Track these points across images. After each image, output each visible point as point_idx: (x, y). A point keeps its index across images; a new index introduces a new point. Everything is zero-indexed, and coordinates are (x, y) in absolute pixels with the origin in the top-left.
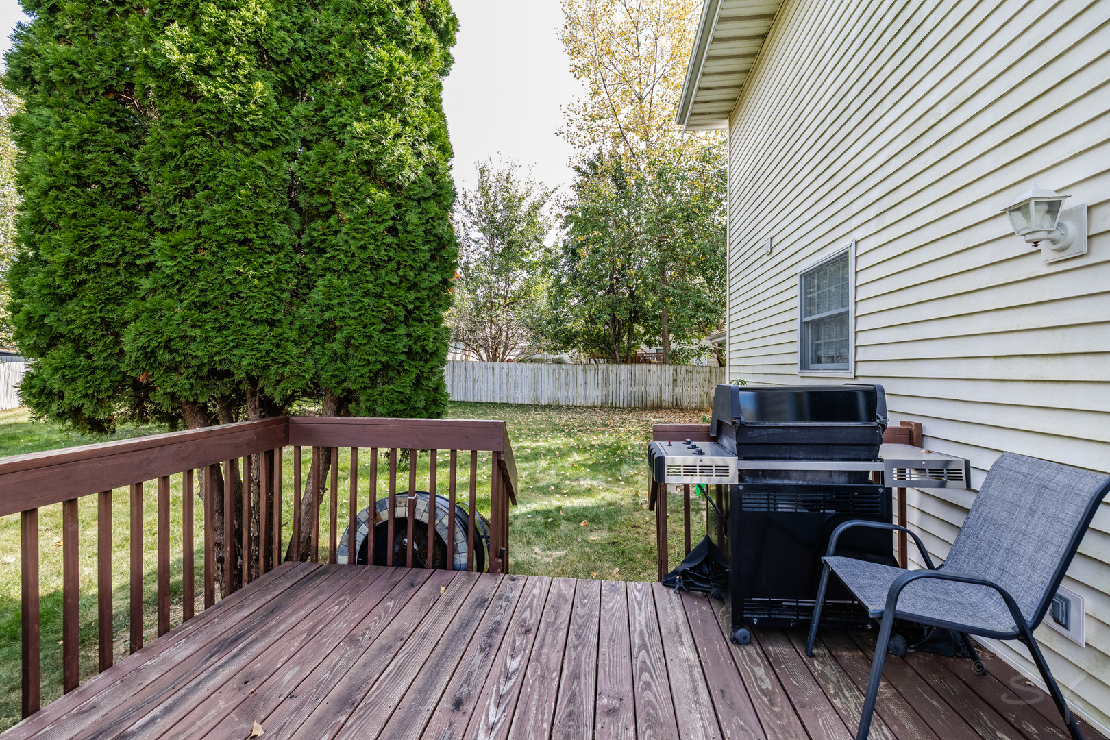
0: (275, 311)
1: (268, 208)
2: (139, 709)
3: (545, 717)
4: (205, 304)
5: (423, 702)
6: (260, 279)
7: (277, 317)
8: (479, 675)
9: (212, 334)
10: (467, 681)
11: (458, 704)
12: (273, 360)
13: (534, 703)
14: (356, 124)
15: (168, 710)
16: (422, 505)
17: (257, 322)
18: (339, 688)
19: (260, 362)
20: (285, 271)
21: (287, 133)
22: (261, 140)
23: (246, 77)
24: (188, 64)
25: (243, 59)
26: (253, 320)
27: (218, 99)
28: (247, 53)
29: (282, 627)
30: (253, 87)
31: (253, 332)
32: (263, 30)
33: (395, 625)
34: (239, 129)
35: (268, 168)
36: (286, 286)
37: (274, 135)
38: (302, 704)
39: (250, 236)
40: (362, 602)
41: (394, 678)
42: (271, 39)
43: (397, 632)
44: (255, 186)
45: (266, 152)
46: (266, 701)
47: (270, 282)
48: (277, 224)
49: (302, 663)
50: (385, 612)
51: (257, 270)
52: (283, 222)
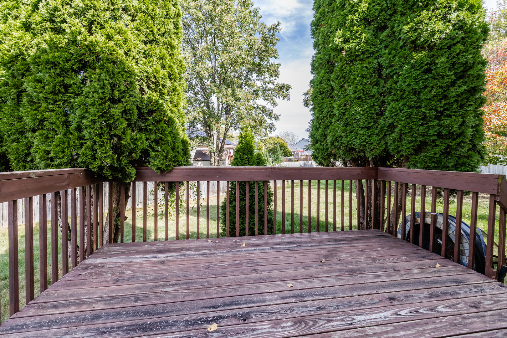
0: (369, 123)
1: (368, 82)
2: (307, 243)
3: (432, 334)
4: (348, 124)
5: (379, 289)
6: (363, 111)
7: (370, 125)
8: (415, 299)
9: (348, 134)
10: (406, 297)
11: (392, 299)
12: (367, 143)
13: (433, 326)
14: (405, 27)
15: (312, 246)
16: (440, 220)
17: (363, 128)
18: (355, 267)
19: (362, 144)
20: (374, 105)
21: (377, 47)
22: (366, 56)
23: (360, 34)
24: (341, 42)
25: (359, 28)
26: (361, 127)
27: (350, 49)
28: (360, 25)
29: (356, 245)
30: (362, 37)
31: (361, 132)
32: (366, 12)
33: (397, 264)
34: (358, 56)
35: (368, 66)
36: (373, 112)
37: (371, 51)
38: (340, 264)
39: (360, 95)
40: (391, 252)
41: (376, 276)
42: (370, 13)
43: (395, 266)
44: (362, 75)
45: (368, 59)
46: (332, 257)
47: (367, 111)
48: (371, 87)
49: (351, 255)
50: (398, 259)
51: (362, 108)
52: (375, 85)
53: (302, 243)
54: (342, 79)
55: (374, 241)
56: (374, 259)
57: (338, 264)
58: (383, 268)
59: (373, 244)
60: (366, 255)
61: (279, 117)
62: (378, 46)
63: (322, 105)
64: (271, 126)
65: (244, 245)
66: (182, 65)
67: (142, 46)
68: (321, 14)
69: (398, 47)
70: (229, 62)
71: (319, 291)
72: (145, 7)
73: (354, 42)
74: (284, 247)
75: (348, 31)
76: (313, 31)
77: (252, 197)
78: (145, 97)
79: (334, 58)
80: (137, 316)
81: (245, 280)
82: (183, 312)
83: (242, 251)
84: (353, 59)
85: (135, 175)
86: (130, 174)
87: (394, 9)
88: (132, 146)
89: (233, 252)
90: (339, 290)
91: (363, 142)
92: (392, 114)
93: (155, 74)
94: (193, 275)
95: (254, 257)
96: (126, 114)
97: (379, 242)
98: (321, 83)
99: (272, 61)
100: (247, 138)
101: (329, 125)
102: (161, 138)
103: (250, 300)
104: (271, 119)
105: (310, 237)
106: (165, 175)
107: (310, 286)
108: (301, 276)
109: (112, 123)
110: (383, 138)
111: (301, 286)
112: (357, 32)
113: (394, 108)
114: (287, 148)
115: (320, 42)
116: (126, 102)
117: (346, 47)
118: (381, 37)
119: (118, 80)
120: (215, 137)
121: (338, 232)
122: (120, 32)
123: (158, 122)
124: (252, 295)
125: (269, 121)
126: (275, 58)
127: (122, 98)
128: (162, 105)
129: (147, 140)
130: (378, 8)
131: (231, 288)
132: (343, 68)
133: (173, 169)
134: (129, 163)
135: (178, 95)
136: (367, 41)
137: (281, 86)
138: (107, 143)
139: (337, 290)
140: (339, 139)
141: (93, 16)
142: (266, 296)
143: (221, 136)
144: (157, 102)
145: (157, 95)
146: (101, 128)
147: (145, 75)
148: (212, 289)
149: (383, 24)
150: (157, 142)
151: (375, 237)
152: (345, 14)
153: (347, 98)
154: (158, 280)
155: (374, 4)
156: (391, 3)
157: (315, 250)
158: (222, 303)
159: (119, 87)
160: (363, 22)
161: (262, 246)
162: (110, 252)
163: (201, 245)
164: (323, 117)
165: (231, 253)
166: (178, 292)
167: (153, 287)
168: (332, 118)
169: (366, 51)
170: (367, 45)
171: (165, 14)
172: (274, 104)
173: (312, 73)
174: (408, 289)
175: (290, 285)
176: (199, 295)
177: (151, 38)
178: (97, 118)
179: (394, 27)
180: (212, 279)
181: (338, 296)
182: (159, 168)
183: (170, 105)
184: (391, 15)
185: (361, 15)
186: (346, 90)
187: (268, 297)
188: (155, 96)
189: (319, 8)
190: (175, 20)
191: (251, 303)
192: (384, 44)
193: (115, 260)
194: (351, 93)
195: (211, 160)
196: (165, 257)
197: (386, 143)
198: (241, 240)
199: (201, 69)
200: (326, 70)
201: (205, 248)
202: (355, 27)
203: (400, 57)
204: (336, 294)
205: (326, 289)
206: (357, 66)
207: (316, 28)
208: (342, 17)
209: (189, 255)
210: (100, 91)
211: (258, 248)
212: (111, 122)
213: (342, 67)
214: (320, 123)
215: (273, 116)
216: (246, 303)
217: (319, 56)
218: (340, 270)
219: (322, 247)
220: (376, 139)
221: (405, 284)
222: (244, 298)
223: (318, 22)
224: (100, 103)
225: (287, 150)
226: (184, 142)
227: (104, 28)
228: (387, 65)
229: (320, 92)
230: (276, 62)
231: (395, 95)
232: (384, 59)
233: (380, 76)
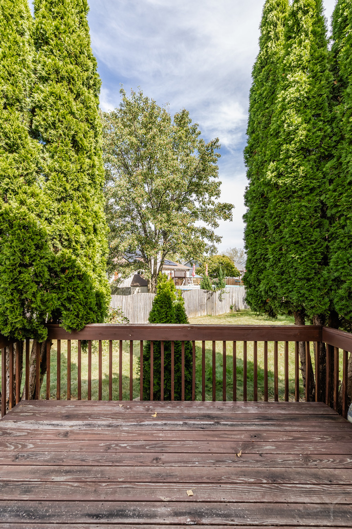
0: (309, 274)
1: (307, 223)
2: (228, 418)
4: (283, 272)
5: (302, 517)
6: (302, 259)
7: (310, 277)
9: (284, 285)
12: (307, 298)
15: (232, 425)
17: (301, 279)
18: (278, 469)
19: (300, 299)
20: (315, 253)
21: (319, 182)
22: (304, 193)
23: (297, 167)
24: (275, 176)
25: (295, 160)
26: (299, 278)
27: (285, 184)
28: (298, 156)
29: (288, 428)
30: (299, 170)
31: (299, 284)
32: (304, 141)
33: (337, 472)
34: (294, 192)
35: (307, 204)
36: (315, 261)
37: (310, 187)
38: (261, 461)
39: (297, 240)
40: (335, 447)
41: (303, 492)
42: (309, 142)
43: (334, 475)
44: (300, 215)
45: (308, 197)
46: (253, 448)
47: (306, 260)
48: (312, 230)
49: (278, 448)
50: (340, 462)
51: (300, 255)
52: (317, 227)
53: (222, 418)
54: (276, 219)
55: (314, 424)
56: (307, 458)
57: (257, 461)
58: (316, 476)
59: (311, 429)
60: (297, 450)
61: (221, 239)
62: (320, 180)
63: (256, 246)
64: (212, 248)
65: (155, 416)
66: (97, 216)
67: (56, 204)
68: (254, 140)
69: (345, 183)
70: (162, 187)
71: (222, 509)
72: (58, 165)
73: (290, 177)
74: (199, 423)
75: (283, 163)
76: (246, 158)
77: (168, 356)
78: (59, 254)
79: (268, 193)
80: (19, 516)
81: (142, 474)
82: (64, 519)
83: (150, 425)
84: (290, 196)
85: (47, 336)
86: (42, 334)
87: (341, 135)
88: (43, 308)
89: (141, 425)
90: (248, 510)
91: (301, 296)
92: (337, 266)
93: (67, 231)
94: (90, 459)
95: (161, 437)
96: (37, 277)
97: (320, 427)
98: (254, 220)
99: (211, 179)
100: (166, 289)
101: (263, 270)
102: (73, 296)
103: (139, 511)
104: (212, 241)
105: (233, 409)
106: (77, 333)
107: (215, 497)
108: (208, 478)
109: (23, 288)
110: (327, 293)
111: (202, 495)
112: (293, 164)
113: (341, 259)
114: (234, 268)
115: (254, 172)
116: (37, 265)
117: (280, 181)
118: (324, 169)
119: (28, 245)
120: (153, 261)
121: (269, 403)
122: (33, 195)
123: (71, 279)
124: (144, 503)
125: (210, 243)
126: (215, 177)
127: (33, 261)
128: (75, 261)
129: (59, 299)
130: (319, 134)
131: (124, 486)
132: (277, 206)
133: (85, 327)
134: (41, 324)
135: (93, 246)
136: (306, 175)
137: (222, 206)
138: (17, 309)
139: (246, 510)
140: (273, 289)
141: (7, 184)
142: (159, 506)
143: (158, 261)
144: (70, 258)
145: (70, 252)
146: (12, 294)
147: (57, 233)
148: (104, 484)
149: (326, 153)
150: (69, 299)
151: (317, 416)
152: (280, 143)
153: (283, 241)
154: (55, 462)
155: (315, 130)
156: (337, 127)
157: (234, 432)
158: (107, 511)
159: (29, 252)
160: (301, 152)
161: (175, 420)
162: (23, 412)
163: (111, 411)
164: (257, 260)
165: (139, 428)
166: (68, 485)
167: (48, 473)
168: (266, 262)
169: (305, 187)
170: (306, 180)
171: (79, 168)
172: (216, 225)
173: (246, 205)
174: (343, 524)
175: (190, 492)
176: (87, 493)
177: (64, 195)
178: (8, 285)
179: (341, 157)
180: (108, 468)
181: (244, 522)
182: (69, 328)
183: (84, 259)
184: (338, 142)
185: (298, 144)
186: (281, 232)
187: (161, 510)
188: (68, 252)
189: (253, 132)
190: (90, 171)
191: (139, 516)
192: (329, 177)
193: (24, 425)
194: (287, 236)
195: (149, 285)
196: (70, 426)
197: (331, 301)
198: (154, 406)
199: (135, 196)
200: (260, 204)
201: (115, 416)
202: (291, 159)
203: (347, 196)
204: (244, 517)
205: (233, 507)
206: (295, 203)
207: (249, 155)
208: (276, 146)
209: (94, 426)
210: (12, 258)
211: (169, 422)
212: (21, 287)
213: (276, 204)
214: (254, 266)
215: (214, 238)
216: (133, 516)
217: (252, 187)
218: (257, 474)
219: (243, 428)
220: (318, 294)
221: (341, 512)
222: (132, 507)
223: (251, 149)
224: (11, 269)
225: (233, 269)
226: (99, 295)
227: (18, 194)
228: (331, 204)
229: (253, 230)
230: (217, 180)
231: (341, 241)
232: (327, 196)
233: (324, 216)
